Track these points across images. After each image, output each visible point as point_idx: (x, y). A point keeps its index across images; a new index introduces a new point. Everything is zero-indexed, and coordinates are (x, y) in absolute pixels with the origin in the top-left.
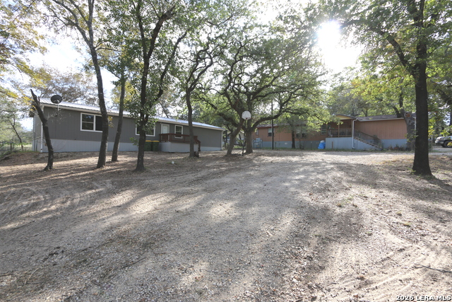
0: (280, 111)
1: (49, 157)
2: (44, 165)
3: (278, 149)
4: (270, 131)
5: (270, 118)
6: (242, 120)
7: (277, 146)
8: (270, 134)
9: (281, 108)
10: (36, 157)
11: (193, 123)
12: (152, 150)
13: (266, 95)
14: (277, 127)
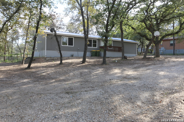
0: (180, 29)
1: (61, 58)
2: (59, 62)
3: (178, 55)
4: (172, 42)
5: (172, 34)
6: (154, 37)
7: (177, 53)
8: (171, 45)
9: (181, 27)
10: (45, 59)
11: (124, 40)
12: (96, 56)
13: (170, 19)
14: (178, 39)
